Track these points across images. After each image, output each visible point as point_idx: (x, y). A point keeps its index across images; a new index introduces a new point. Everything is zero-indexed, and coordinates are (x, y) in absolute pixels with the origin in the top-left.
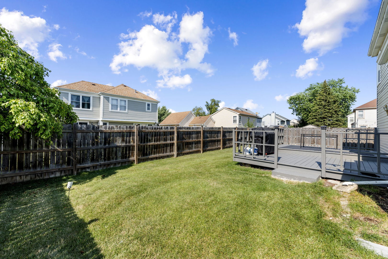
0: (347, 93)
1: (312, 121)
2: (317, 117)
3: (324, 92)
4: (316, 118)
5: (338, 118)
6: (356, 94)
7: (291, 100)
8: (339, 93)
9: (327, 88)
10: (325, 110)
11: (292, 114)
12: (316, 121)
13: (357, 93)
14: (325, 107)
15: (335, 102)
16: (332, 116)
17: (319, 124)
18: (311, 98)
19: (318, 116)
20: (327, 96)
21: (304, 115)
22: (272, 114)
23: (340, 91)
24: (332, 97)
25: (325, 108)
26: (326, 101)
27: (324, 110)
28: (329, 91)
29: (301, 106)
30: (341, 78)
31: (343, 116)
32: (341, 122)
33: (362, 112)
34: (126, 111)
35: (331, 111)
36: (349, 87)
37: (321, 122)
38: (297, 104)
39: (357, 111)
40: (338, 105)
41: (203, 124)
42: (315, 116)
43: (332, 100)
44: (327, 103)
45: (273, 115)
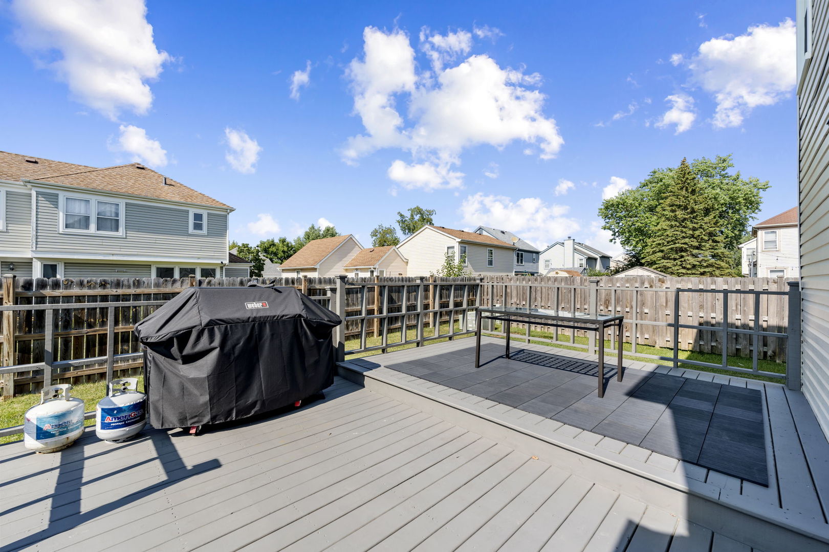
0: (739, 190)
1: (654, 258)
2: (663, 248)
3: (682, 188)
4: (662, 251)
5: (716, 251)
6: (761, 193)
7: (607, 208)
8: (718, 190)
9: (687, 179)
10: (684, 230)
11: (611, 241)
12: (663, 258)
13: (764, 189)
14: (684, 224)
15: (707, 211)
16: (700, 245)
17: (669, 265)
18: (653, 203)
19: (666, 246)
20: (687, 197)
21: (637, 243)
22: (566, 243)
23: (722, 186)
24: (701, 199)
25: (684, 227)
26: (686, 208)
27: (682, 232)
28: (692, 184)
29: (630, 224)
30: (723, 156)
31: (730, 245)
32: (723, 261)
33: (773, 235)
34: (121, 232)
35: (697, 233)
36: (744, 178)
37: (675, 259)
38: (621, 218)
39: (760, 233)
40: (715, 217)
41: (372, 267)
42: (659, 244)
43: (702, 206)
44: (688, 213)
45: (569, 244)
